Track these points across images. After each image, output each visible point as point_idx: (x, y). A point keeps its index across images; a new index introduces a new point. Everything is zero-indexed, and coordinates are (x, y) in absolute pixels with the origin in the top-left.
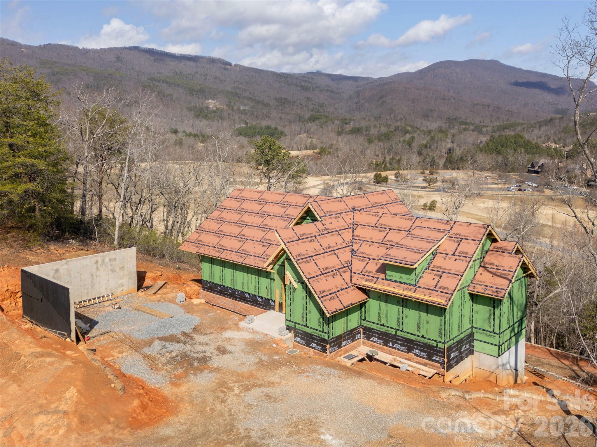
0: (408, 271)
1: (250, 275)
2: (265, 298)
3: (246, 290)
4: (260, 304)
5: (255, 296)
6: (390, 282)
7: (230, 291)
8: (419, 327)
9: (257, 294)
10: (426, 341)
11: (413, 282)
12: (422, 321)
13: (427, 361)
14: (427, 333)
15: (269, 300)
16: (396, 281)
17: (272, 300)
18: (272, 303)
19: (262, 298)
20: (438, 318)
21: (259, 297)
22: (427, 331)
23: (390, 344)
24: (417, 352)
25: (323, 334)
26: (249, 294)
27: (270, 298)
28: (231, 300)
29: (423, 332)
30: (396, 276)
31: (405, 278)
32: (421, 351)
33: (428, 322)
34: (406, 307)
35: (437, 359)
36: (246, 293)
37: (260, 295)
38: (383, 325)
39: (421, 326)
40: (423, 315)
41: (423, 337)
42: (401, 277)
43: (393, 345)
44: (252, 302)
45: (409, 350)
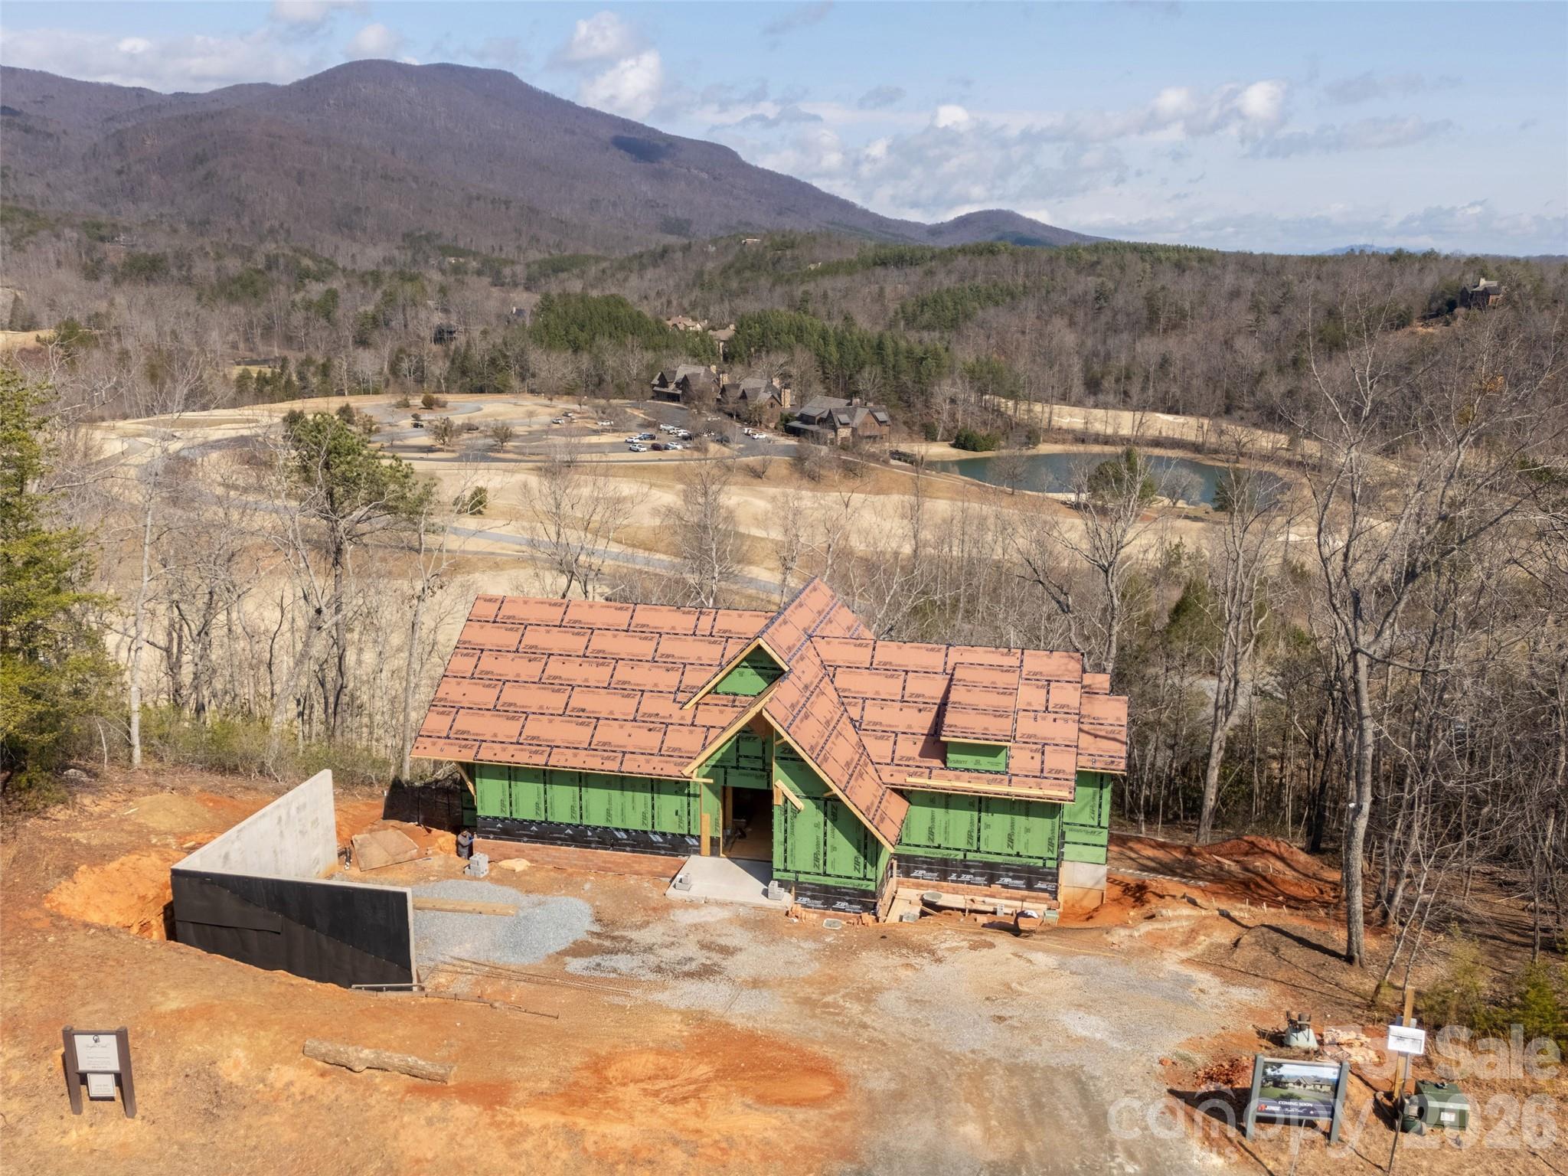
0: (993, 751)
1: (629, 794)
2: (673, 835)
3: (616, 823)
4: (659, 848)
5: (645, 832)
6: (957, 773)
7: (569, 831)
8: (1011, 840)
9: (649, 828)
10: (1024, 861)
11: (1002, 768)
12: (1016, 831)
13: (1026, 893)
14: (1026, 848)
15: (683, 836)
16: (968, 770)
17: (693, 836)
18: (693, 842)
19: (663, 834)
20: (1048, 821)
21: (655, 833)
22: (1026, 844)
23: (953, 877)
24: (1007, 880)
25: (865, 882)
26: (626, 831)
27: (686, 832)
28: (572, 848)
29: (1019, 847)
30: (969, 761)
31: (985, 762)
32: (1014, 878)
33: (1028, 830)
34: (987, 811)
35: (1044, 886)
36: (617, 830)
37: (657, 829)
38: (939, 847)
39: (1015, 838)
40: (1021, 820)
41: (1018, 855)
42: (978, 762)
43: (959, 876)
44: (633, 846)
45: (991, 880)
